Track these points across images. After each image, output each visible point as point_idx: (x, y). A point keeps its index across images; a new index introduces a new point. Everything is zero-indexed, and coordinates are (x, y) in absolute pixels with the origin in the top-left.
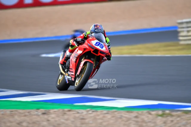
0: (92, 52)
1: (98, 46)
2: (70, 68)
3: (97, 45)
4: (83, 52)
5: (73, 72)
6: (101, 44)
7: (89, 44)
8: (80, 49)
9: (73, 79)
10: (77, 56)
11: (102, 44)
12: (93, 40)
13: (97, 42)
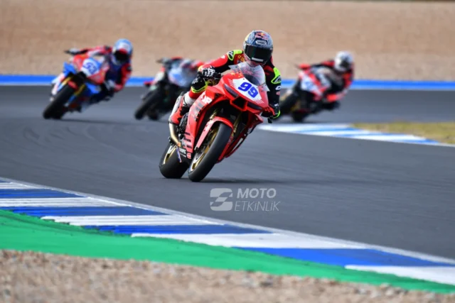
0: (231, 103)
1: (245, 90)
2: (186, 131)
3: (244, 88)
4: (213, 101)
5: (190, 141)
6: (253, 88)
7: (226, 85)
8: (208, 95)
9: (189, 156)
10: (201, 108)
11: (256, 87)
12: (236, 77)
13: (245, 83)
